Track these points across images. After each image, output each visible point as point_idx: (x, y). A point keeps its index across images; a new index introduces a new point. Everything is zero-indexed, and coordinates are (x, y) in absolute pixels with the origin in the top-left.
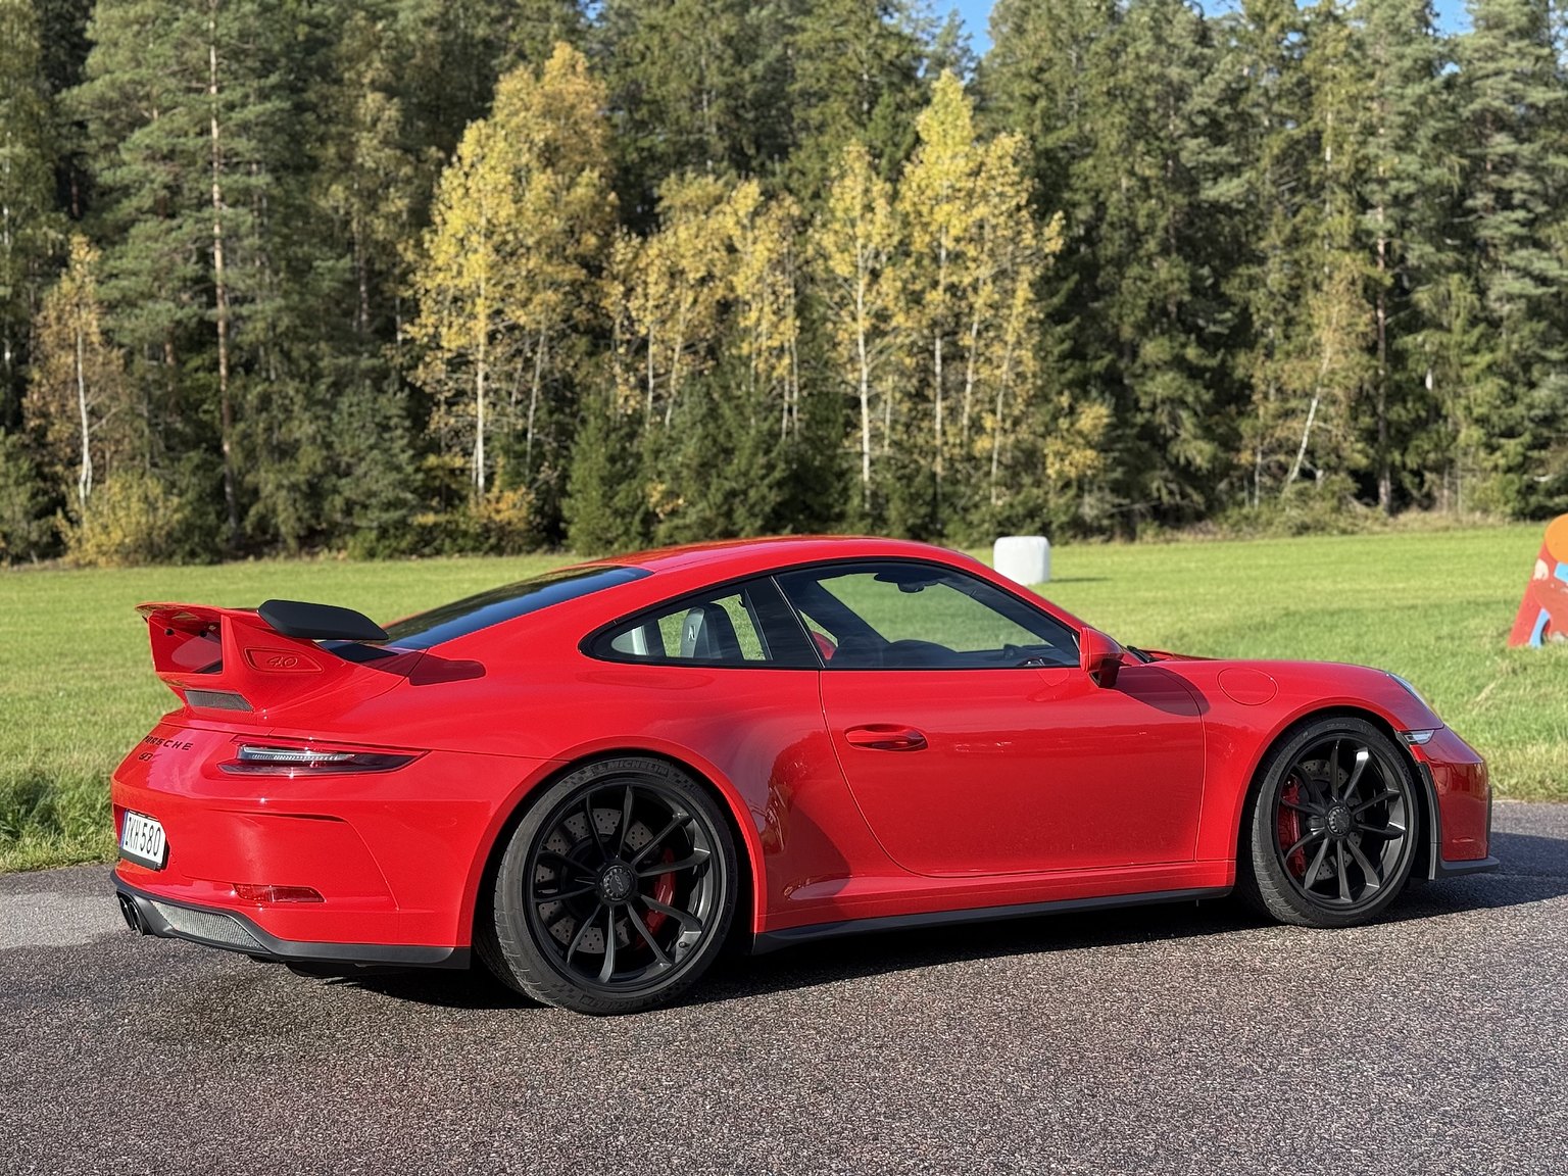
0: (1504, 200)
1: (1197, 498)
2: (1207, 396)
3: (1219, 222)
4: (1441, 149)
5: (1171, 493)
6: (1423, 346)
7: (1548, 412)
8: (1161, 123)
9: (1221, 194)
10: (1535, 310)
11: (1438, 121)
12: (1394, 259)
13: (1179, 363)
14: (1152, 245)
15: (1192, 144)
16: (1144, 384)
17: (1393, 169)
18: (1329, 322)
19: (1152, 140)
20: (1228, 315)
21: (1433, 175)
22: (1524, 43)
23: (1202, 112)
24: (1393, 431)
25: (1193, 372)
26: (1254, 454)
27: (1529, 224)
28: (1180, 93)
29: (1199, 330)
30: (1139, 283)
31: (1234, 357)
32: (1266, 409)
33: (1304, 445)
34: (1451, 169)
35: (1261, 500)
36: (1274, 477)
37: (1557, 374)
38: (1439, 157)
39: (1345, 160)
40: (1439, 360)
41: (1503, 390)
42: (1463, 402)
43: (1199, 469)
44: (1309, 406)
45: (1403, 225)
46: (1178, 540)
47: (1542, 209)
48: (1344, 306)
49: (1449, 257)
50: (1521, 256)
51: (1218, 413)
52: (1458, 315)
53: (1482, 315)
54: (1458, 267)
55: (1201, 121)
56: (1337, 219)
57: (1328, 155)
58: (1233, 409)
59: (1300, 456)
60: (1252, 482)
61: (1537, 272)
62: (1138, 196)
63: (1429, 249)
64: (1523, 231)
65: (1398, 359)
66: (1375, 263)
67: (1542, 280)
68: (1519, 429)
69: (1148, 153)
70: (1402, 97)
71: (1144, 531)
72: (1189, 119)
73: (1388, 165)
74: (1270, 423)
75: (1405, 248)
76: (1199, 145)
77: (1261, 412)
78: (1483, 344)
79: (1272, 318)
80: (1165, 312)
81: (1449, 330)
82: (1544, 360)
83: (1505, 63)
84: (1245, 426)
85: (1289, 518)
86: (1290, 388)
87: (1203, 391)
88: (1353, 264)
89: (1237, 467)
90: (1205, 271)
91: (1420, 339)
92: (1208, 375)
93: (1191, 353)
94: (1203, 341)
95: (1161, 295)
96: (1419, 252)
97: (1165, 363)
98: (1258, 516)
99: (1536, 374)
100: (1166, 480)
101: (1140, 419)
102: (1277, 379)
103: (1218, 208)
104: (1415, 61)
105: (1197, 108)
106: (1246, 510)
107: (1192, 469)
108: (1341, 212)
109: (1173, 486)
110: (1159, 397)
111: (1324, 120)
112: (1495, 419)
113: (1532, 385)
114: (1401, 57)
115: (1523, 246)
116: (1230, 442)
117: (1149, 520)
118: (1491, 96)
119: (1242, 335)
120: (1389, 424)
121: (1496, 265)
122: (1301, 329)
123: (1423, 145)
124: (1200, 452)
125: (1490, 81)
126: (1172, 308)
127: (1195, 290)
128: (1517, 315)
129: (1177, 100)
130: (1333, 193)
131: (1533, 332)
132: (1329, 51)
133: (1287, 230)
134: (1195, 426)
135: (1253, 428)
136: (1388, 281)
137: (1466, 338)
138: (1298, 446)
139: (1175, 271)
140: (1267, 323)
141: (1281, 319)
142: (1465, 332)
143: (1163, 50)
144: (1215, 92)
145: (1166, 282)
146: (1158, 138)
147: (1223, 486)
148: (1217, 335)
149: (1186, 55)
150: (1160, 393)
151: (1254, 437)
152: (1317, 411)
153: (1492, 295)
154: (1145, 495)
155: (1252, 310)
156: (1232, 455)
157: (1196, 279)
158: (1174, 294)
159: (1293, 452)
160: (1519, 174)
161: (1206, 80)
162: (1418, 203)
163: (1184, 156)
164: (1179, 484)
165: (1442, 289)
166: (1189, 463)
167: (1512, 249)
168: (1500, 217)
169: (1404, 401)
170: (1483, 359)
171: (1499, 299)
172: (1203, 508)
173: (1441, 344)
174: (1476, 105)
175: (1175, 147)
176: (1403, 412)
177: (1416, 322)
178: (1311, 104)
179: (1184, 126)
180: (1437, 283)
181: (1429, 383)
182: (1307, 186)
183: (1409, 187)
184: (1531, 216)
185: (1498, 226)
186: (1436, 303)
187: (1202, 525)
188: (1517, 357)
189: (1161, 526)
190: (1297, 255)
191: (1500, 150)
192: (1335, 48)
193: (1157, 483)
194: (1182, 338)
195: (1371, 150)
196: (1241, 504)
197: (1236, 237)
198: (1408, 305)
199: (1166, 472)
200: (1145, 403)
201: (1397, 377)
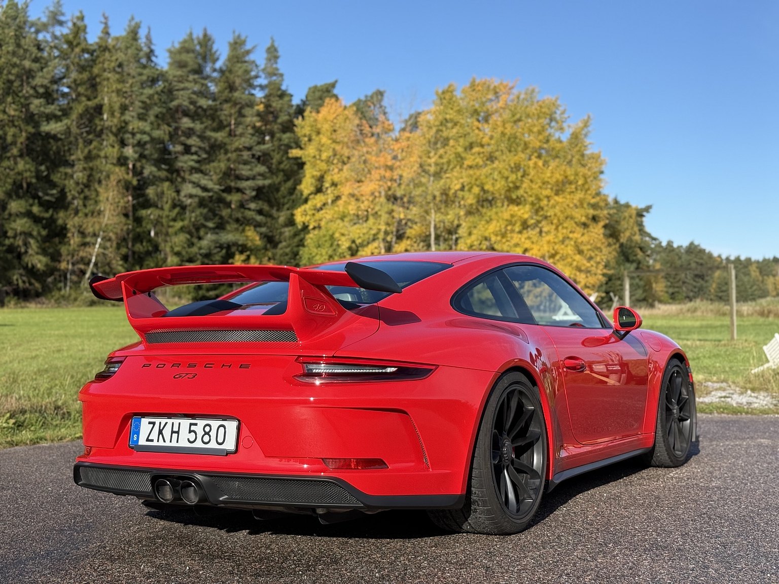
0: (187, 150)
1: (38, 285)
2: (44, 233)
3: (49, 143)
4: (160, 122)
5: (24, 282)
6: (150, 215)
7: (208, 251)
8: (20, 89)
9: (52, 130)
10: (202, 203)
11: (159, 107)
12: (137, 172)
13: (29, 214)
14: (15, 151)
15: (37, 102)
16: (10, 224)
17: (138, 128)
18: (107, 199)
19: (15, 97)
20: (54, 192)
21: (157, 133)
22: (196, 76)
23: (42, 86)
24: (136, 256)
25: (36, 220)
26: (68, 264)
27: (198, 162)
28: (30, 74)
29: (39, 198)
30: (8, 170)
31: (57, 213)
32: (74, 240)
33: (93, 260)
34: (164, 131)
35: (71, 288)
36: (78, 276)
37: (212, 234)
38: (159, 125)
39: (115, 121)
40: (157, 223)
41: (188, 240)
42: (170, 244)
43: (38, 270)
44: (96, 241)
45: (142, 156)
46: (27, 307)
47: (204, 156)
48: (115, 192)
49: (163, 174)
50: (196, 177)
51: (49, 241)
52: (167, 202)
53: (178, 203)
54: (167, 179)
55: (41, 90)
56: (110, 149)
57: (105, 116)
58: (57, 240)
59: (91, 265)
60: (66, 278)
61: (203, 185)
62: (8, 125)
63: (154, 169)
64: (196, 165)
65: (138, 220)
66: (128, 174)
67: (205, 189)
68: (195, 259)
69: (14, 103)
70: (142, 94)
71: (9, 302)
72: (34, 88)
73: (136, 126)
74: (77, 249)
75: (143, 168)
76: (41, 103)
77: (72, 242)
78: (179, 217)
79: (77, 195)
80: (21, 186)
81: (162, 209)
82: (205, 226)
83: (187, 85)
84: (64, 250)
85: (86, 298)
86: (87, 232)
87: (41, 230)
88: (119, 173)
89: (59, 270)
90: (43, 168)
91: (149, 212)
92: (44, 222)
93: (36, 209)
94: (41, 204)
95: (19, 177)
96: (149, 170)
97: (21, 213)
98: (70, 295)
99: (202, 233)
100: (21, 275)
101: (7, 242)
102: (80, 226)
103: (49, 136)
104: (148, 77)
105: (39, 84)
106: (63, 292)
107: (35, 270)
108: (113, 147)
109: (25, 278)
110: (18, 231)
111: (103, 99)
112: (184, 253)
113: (200, 238)
114: (140, 74)
115: (196, 172)
116: (56, 257)
117: (12, 295)
118: (182, 99)
119: (61, 203)
120: (134, 253)
121: (184, 180)
122: (91, 202)
123: (152, 118)
124: (40, 261)
125: (181, 93)
126: (25, 185)
127: (38, 176)
128: (194, 205)
129: (28, 78)
130: (107, 136)
131: (201, 214)
132: (106, 66)
133: (86, 151)
134: (38, 248)
135: (68, 250)
136: (135, 182)
137: (171, 214)
138: (90, 261)
139: (28, 166)
140: (74, 198)
141: (82, 196)
142: (170, 211)
143: (21, 51)
144: (49, 76)
145: (22, 171)
146: (18, 96)
147: (50, 280)
148: (48, 201)
149: (33, 56)
150: (19, 229)
151: (68, 255)
152: (100, 244)
153: (183, 194)
154: (10, 283)
155: (67, 190)
156: (56, 264)
157: (38, 172)
158: (26, 178)
159: (88, 264)
160: (195, 138)
161: (45, 70)
162: (148, 146)
163: (32, 107)
164: (27, 277)
165: (159, 190)
166: (33, 267)
167: (191, 174)
168: (186, 157)
169: (142, 242)
170: (179, 224)
171: (185, 196)
172: (40, 290)
173: (159, 216)
174: (175, 103)
175: (27, 102)
176: (141, 247)
177: (147, 204)
178: (96, 90)
179: (31, 92)
180: (158, 186)
181: (152, 234)
182: (95, 130)
183: (146, 138)
184: (199, 159)
185: (185, 162)
186: (157, 195)
187: (39, 299)
188: (194, 225)
189: (19, 299)
190: (91, 165)
191: (186, 126)
192: (109, 65)
193: (17, 277)
194: (31, 201)
195: (127, 117)
196: (60, 289)
197: (58, 152)
198: (143, 195)
199: (21, 271)
200: (10, 233)
201: (138, 230)
